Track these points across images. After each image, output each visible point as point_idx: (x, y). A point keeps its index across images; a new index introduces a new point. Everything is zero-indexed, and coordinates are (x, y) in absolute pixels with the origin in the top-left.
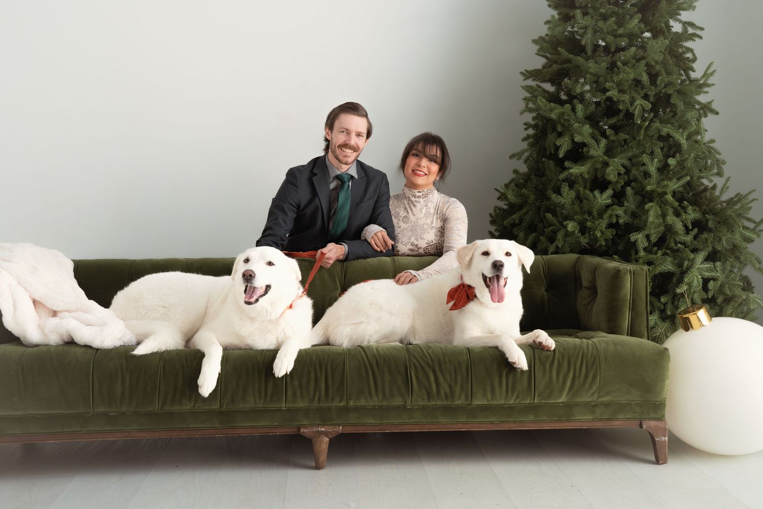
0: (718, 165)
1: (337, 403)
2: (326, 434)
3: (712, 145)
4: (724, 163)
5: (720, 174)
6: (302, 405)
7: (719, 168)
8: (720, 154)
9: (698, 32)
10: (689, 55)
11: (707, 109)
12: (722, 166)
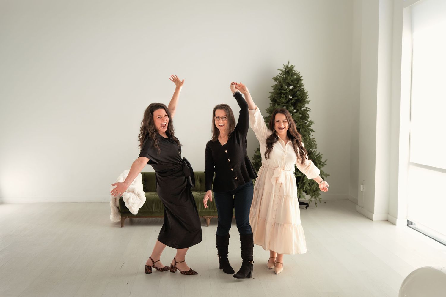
0: (315, 145)
1: (212, 211)
2: (209, 218)
3: (314, 139)
4: (317, 145)
5: (316, 148)
6: (203, 211)
7: (316, 146)
8: (316, 142)
9: (309, 110)
10: (307, 116)
11: (312, 130)
12: (317, 146)
